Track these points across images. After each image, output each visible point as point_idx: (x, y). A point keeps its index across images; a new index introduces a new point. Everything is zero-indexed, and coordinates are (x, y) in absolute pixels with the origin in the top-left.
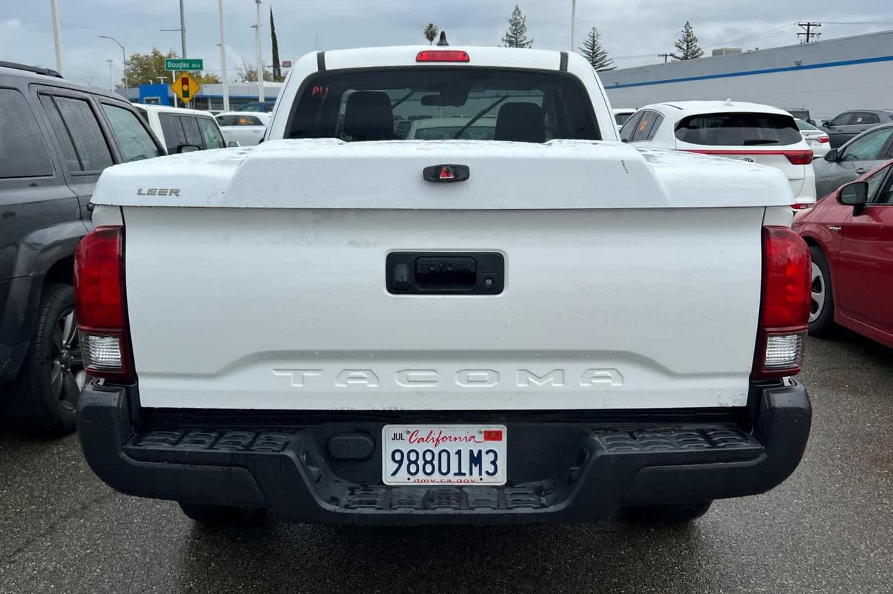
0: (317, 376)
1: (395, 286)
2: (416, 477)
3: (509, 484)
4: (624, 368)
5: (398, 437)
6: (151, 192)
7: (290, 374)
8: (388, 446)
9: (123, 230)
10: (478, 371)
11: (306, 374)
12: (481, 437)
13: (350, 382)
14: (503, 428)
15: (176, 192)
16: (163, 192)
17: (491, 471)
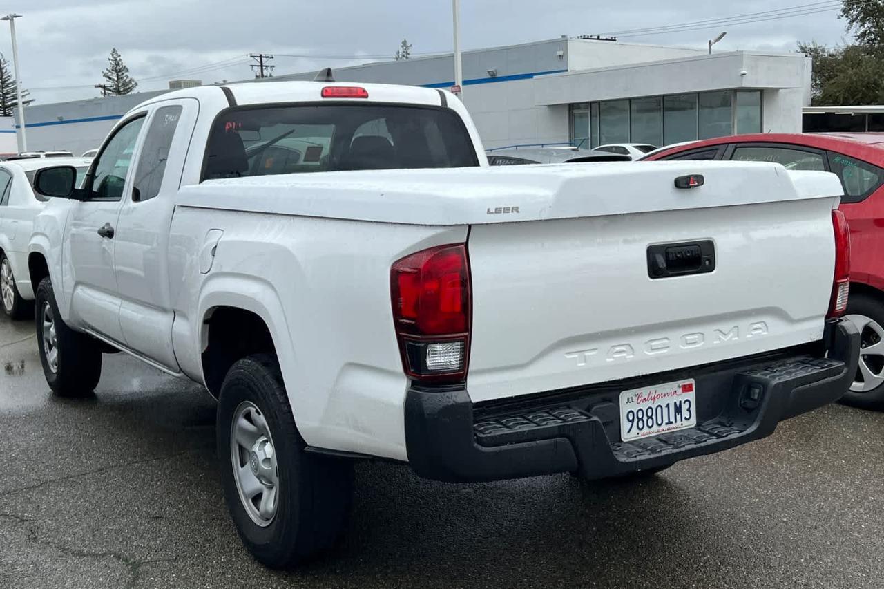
0: (596, 355)
1: (655, 271)
2: (643, 431)
3: (698, 426)
4: (769, 320)
5: (630, 401)
6: (498, 211)
7: (576, 356)
8: (625, 408)
9: (467, 244)
10: (692, 334)
11: (587, 354)
12: (680, 391)
13: (616, 356)
14: (691, 381)
15: (516, 209)
16: (506, 210)
17: (688, 417)
